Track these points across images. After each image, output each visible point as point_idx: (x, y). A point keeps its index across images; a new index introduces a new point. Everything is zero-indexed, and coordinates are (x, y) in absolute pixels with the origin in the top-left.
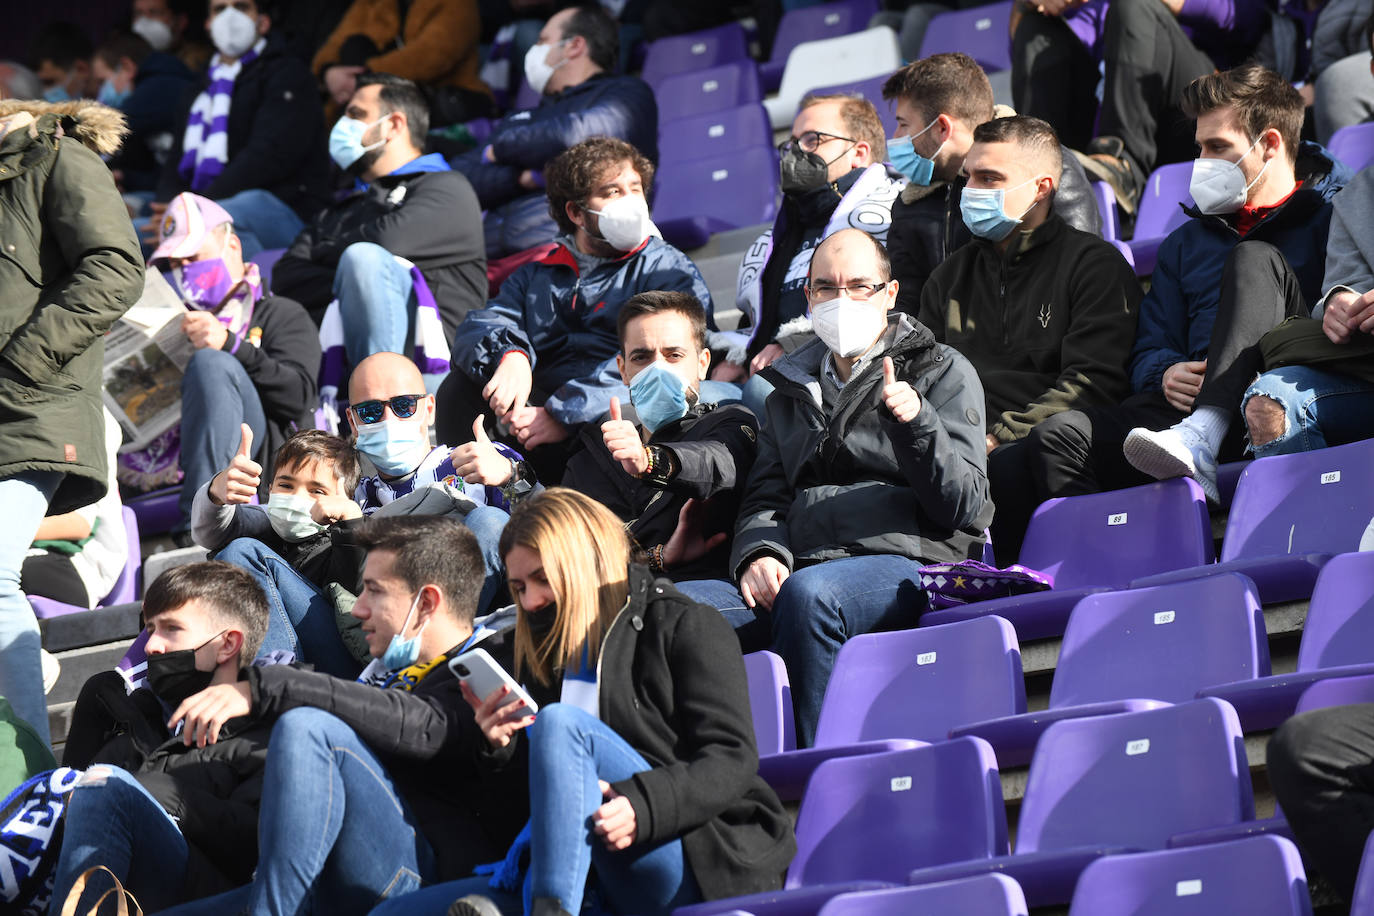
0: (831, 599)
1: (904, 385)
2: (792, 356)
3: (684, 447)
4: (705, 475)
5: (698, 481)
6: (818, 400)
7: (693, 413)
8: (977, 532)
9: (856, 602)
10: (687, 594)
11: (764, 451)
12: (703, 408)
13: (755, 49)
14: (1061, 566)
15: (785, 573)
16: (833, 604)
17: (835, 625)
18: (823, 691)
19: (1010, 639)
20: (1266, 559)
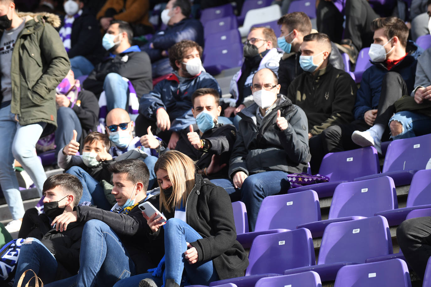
0: (260, 185)
1: (283, 118)
2: (247, 109)
3: (213, 139)
4: (219, 148)
5: (217, 150)
6: (255, 122)
7: (216, 126)
8: (305, 164)
9: (268, 186)
10: (214, 184)
11: (238, 138)
12: (219, 125)
13: (236, 12)
14: (332, 174)
15: (246, 176)
16: (260, 186)
17: (261, 193)
18: (257, 214)
19: (316, 197)
20: (396, 172)
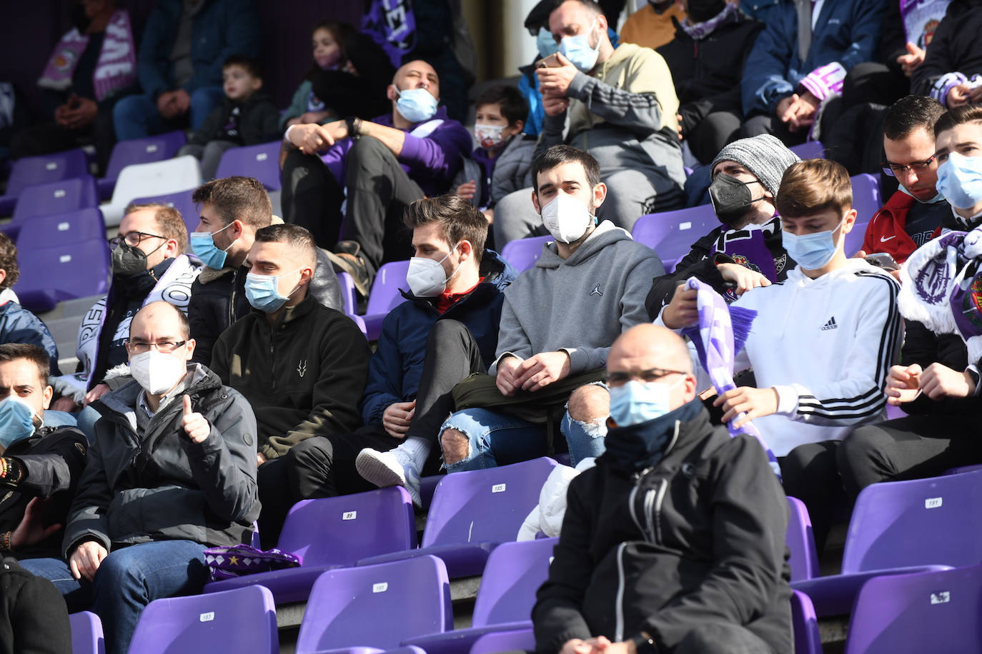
0: (138, 572)
1: (199, 415)
2: (116, 393)
3: (31, 459)
4: (47, 480)
5: (41, 484)
6: (134, 426)
7: (38, 433)
8: (247, 524)
9: (157, 575)
10: (28, 569)
11: (92, 462)
12: (47, 430)
13: (94, 168)
14: (309, 549)
15: (104, 553)
16: (139, 575)
17: (140, 592)
18: (129, 640)
19: (269, 603)
20: (453, 546)
